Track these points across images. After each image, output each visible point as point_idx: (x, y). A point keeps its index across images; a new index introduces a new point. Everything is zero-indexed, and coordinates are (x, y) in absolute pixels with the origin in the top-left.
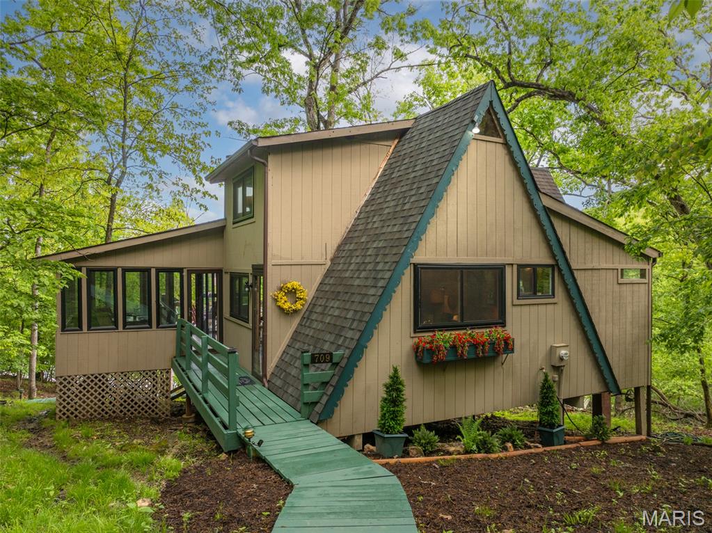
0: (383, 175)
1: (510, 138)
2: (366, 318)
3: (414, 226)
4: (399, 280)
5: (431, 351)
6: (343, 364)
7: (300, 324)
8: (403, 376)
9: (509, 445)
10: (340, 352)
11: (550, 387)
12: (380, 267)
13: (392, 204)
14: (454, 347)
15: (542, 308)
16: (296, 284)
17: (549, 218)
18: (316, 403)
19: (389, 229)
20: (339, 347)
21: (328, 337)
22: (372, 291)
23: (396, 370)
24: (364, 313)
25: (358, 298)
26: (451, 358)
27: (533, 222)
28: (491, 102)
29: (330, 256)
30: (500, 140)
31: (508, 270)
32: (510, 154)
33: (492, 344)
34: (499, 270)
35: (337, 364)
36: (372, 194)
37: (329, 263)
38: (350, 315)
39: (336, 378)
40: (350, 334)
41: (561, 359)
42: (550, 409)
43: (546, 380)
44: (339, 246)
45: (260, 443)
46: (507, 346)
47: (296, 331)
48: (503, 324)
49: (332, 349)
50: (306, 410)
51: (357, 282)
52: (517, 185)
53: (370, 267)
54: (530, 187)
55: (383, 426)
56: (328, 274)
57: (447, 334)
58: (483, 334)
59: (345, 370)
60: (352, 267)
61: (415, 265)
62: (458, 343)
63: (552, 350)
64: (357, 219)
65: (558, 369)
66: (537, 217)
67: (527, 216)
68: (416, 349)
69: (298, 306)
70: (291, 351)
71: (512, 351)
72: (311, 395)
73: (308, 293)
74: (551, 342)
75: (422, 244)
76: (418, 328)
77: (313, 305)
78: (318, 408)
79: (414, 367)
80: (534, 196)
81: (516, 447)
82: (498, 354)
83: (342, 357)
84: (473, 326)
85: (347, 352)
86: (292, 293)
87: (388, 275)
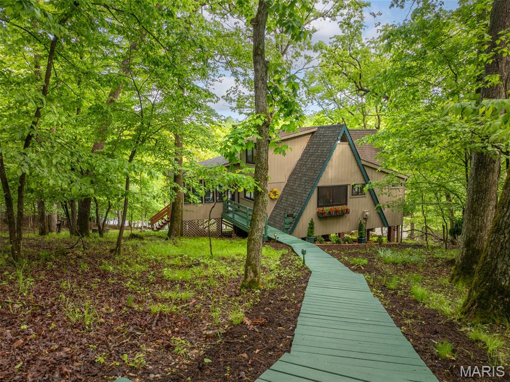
0: (306, 149)
1: (351, 142)
2: (303, 204)
3: (318, 175)
4: (313, 192)
5: (322, 214)
6: (296, 217)
7: (277, 203)
8: (314, 221)
9: (347, 242)
10: (295, 214)
11: (362, 225)
12: (307, 187)
13: (310, 163)
14: (330, 212)
15: (360, 198)
16: (276, 189)
17: (364, 168)
18: (288, 229)
19: (309, 173)
20: (294, 212)
21: (290, 209)
22: (304, 195)
23: (312, 219)
24: (302, 202)
25: (299, 197)
26: (329, 216)
27: (359, 170)
28: (344, 131)
29: (287, 179)
30: (348, 143)
31: (349, 187)
32: (351, 147)
33: (342, 211)
34: (346, 186)
35: (294, 217)
36: (302, 156)
37: (286, 182)
38: (297, 202)
39: (294, 221)
40: (298, 208)
41: (367, 216)
42: (361, 232)
43: (361, 222)
44: (290, 176)
45: (278, 238)
46: (347, 211)
47: (276, 206)
48: (346, 204)
49: (292, 213)
50: (285, 230)
51: (298, 191)
52: (353, 157)
53: (303, 186)
54: (357, 158)
55: (308, 235)
56: (287, 186)
57: (328, 208)
58: (340, 208)
59: (297, 219)
60: (296, 185)
61: (318, 187)
62: (331, 211)
63: (364, 212)
64: (296, 165)
65: (366, 219)
66: (360, 168)
67: (356, 168)
68: (318, 213)
69: (277, 197)
70: (275, 212)
71: (349, 213)
72: (287, 226)
73: (279, 193)
74: (363, 210)
75: (320, 180)
76: (318, 206)
77: (281, 197)
78: (289, 230)
79: (317, 218)
80: (359, 161)
81: (349, 243)
82: (344, 214)
83: (296, 216)
84: (336, 205)
85: (297, 214)
86: (275, 193)
87: (310, 190)
